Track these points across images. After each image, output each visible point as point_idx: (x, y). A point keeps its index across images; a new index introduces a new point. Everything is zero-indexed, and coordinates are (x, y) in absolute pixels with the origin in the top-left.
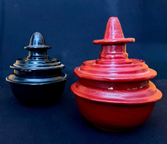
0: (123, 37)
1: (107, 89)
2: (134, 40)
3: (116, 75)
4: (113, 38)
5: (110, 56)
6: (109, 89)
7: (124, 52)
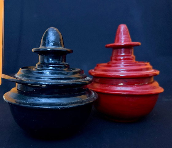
0: (131, 41)
1: (118, 85)
2: (140, 43)
3: (125, 72)
4: (123, 42)
5: (120, 58)
6: (119, 84)
7: (132, 54)
